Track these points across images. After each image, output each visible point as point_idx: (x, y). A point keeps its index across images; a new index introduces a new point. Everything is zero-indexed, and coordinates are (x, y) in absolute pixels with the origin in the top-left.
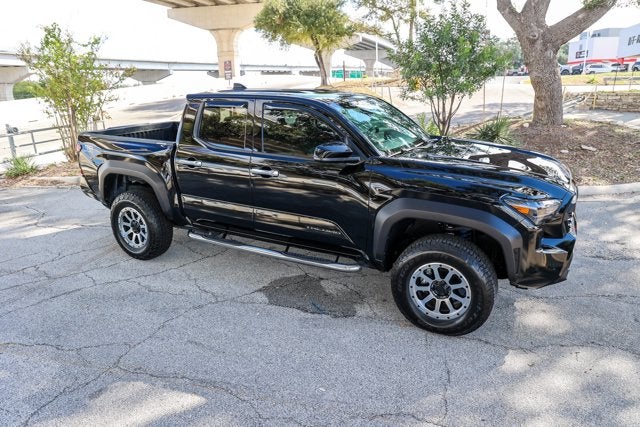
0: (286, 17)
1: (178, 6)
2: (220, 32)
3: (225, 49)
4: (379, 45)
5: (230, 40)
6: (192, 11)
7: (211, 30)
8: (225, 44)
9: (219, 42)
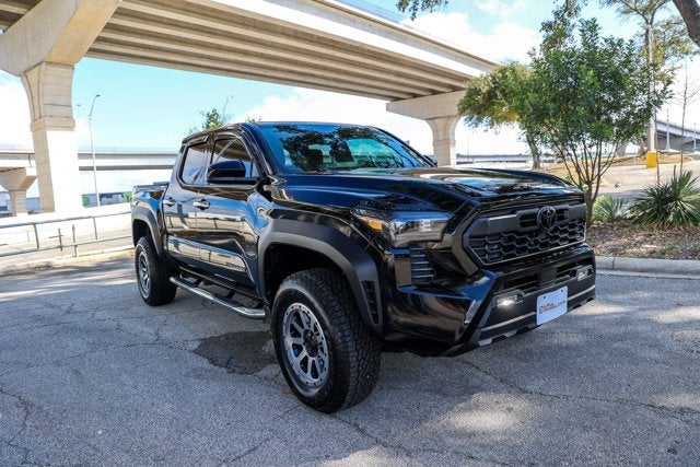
0: (490, 96)
1: (397, 99)
2: (437, 121)
3: (441, 138)
4: (671, 134)
5: (446, 128)
6: (410, 102)
7: (427, 120)
8: (441, 133)
9: (435, 131)
